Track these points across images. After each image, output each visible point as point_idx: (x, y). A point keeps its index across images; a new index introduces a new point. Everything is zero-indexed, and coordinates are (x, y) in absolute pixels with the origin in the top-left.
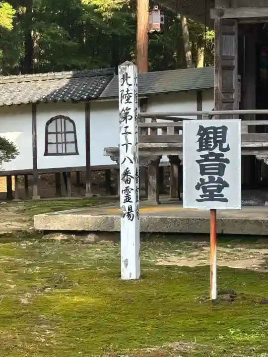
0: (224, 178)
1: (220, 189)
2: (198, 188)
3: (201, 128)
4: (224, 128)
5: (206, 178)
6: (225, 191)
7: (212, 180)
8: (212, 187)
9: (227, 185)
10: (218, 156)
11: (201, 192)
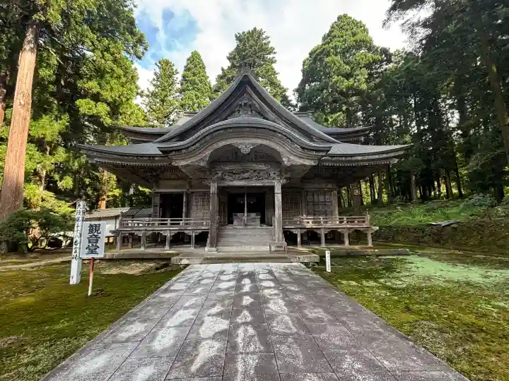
0: (98, 245)
1: (96, 249)
2: (87, 248)
3: (90, 225)
4: (100, 225)
5: (90, 245)
6: (97, 250)
7: (93, 245)
8: (92, 248)
9: (98, 247)
10: (96, 236)
11: (88, 250)
